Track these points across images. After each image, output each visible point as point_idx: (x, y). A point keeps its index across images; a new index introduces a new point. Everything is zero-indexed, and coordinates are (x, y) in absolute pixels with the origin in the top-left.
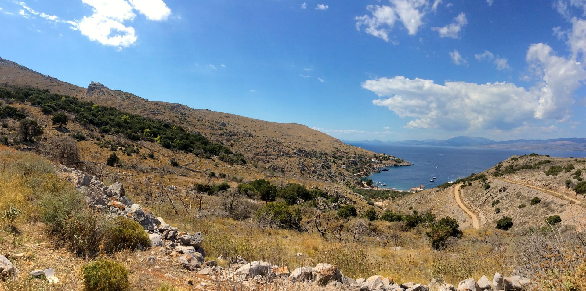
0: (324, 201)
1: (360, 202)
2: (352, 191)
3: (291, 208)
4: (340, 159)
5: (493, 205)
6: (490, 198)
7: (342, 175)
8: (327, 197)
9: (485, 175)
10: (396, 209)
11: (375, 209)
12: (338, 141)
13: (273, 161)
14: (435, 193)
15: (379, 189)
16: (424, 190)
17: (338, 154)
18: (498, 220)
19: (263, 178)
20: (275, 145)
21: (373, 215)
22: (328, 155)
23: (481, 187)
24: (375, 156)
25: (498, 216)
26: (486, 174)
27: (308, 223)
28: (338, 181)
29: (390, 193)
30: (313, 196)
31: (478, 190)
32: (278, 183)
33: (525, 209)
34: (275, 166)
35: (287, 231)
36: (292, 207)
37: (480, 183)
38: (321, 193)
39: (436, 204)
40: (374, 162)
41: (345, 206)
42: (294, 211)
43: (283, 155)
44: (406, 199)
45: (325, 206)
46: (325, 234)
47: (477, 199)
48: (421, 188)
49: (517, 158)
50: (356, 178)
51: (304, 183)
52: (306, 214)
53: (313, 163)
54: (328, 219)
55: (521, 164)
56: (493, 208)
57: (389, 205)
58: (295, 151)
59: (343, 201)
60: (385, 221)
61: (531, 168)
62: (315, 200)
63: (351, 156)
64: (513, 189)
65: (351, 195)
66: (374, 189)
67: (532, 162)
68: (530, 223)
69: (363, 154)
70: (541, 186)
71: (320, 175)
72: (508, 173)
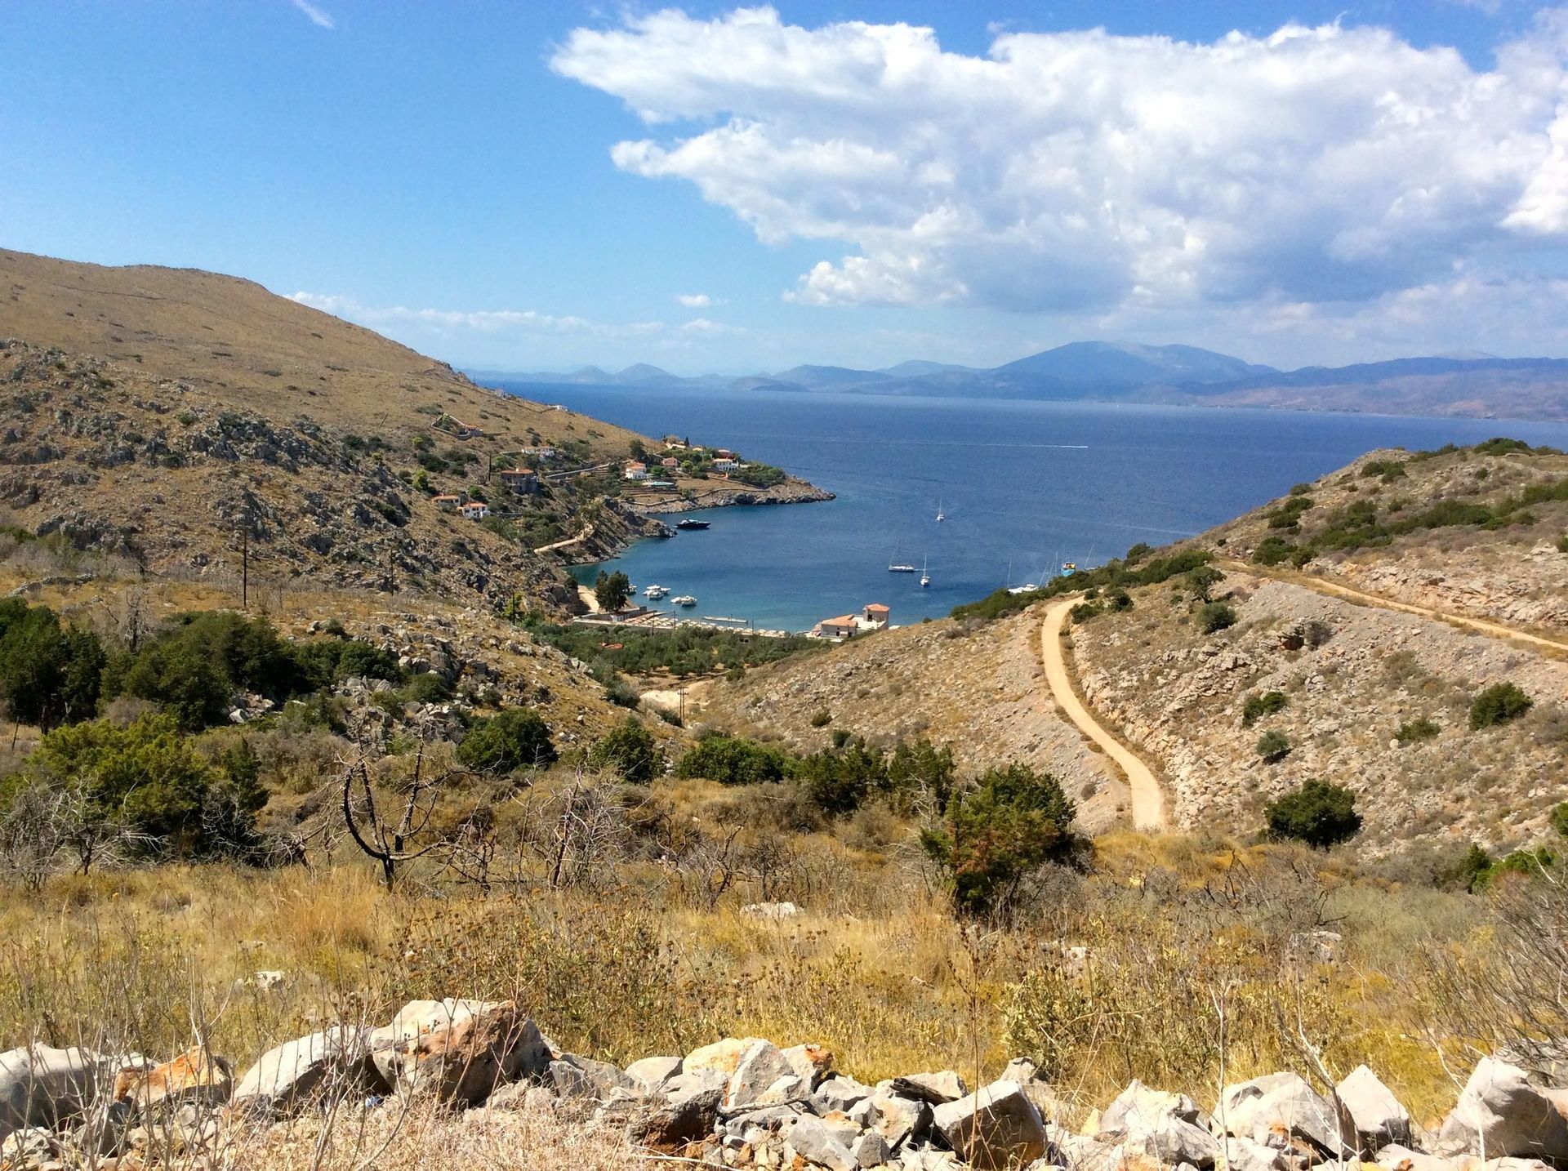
0: (378, 698)
1: (570, 692)
2: (526, 636)
3: (198, 748)
4: (455, 472)
5: (1249, 719)
6: (1232, 680)
7: (470, 557)
8: (399, 674)
9: (1210, 558)
10: (747, 722)
11: (646, 726)
12: (442, 370)
13: (71, 488)
14: (942, 645)
15: (663, 623)
16: (886, 627)
17: (444, 445)
18: (1274, 798)
19: (12, 594)
20: (71, 395)
21: (642, 752)
22: (389, 448)
23: (1184, 621)
24: (638, 453)
25: (1274, 776)
26: (1212, 547)
27: (301, 817)
28: (447, 590)
29: (717, 643)
30: (319, 673)
31: (1163, 634)
32: (112, 618)
33: (1435, 749)
34: (81, 522)
35: (185, 870)
36: (205, 739)
37: (1179, 599)
38: (360, 656)
39: (944, 701)
40: (636, 485)
41: (491, 714)
42: (215, 762)
43: (130, 456)
44: (796, 675)
45: (389, 724)
46: (400, 862)
47: (1161, 680)
48: (870, 618)
49: (1400, 465)
50: (544, 571)
51: (263, 606)
52: (285, 770)
53: (309, 496)
54: (410, 787)
55: (1423, 499)
56: (1247, 735)
57: (713, 705)
58: (200, 429)
59: (480, 694)
60: (700, 782)
61: (1482, 519)
62: (331, 693)
63: (513, 455)
64: (1367, 634)
65: (523, 660)
66: (636, 622)
67: (1487, 490)
68: (1459, 825)
69: (573, 441)
70: (1540, 624)
71: (351, 558)
72: (1345, 545)
